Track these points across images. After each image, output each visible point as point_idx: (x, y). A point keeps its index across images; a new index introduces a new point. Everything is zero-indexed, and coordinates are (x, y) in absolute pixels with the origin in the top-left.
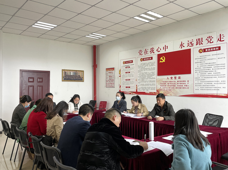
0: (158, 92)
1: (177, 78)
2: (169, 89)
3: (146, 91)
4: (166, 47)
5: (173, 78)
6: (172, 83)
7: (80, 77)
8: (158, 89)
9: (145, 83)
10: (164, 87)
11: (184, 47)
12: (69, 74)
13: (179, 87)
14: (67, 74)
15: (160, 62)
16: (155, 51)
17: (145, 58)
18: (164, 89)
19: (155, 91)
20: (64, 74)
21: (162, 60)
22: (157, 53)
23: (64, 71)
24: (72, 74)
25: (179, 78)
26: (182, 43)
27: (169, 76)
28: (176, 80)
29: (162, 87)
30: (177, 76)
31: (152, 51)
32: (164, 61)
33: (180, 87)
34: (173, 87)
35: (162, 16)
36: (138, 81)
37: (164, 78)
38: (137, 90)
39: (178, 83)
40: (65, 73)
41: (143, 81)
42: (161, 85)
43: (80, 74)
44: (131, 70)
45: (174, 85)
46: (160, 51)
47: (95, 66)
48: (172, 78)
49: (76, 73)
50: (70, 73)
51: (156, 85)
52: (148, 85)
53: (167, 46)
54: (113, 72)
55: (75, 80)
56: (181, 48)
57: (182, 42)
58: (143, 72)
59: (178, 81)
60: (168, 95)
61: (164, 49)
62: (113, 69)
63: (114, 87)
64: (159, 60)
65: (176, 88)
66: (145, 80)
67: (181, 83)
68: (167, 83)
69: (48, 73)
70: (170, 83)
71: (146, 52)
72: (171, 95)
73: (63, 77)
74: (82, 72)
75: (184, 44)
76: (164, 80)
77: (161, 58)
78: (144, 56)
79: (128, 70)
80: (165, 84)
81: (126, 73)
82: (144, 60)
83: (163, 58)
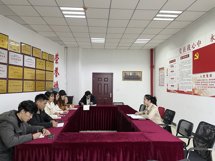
0: (194, 91)
1: (209, 76)
2: (202, 88)
3: (184, 90)
4: (199, 43)
5: (206, 76)
6: (204, 81)
8: (193, 88)
9: (183, 82)
10: (198, 86)
11: (214, 39)
12: (128, 75)
13: (210, 86)
14: (126, 75)
16: (191, 48)
17: (184, 56)
18: (198, 88)
19: (192, 91)
20: (124, 75)
21: (196, 57)
22: (192, 50)
23: (124, 73)
24: (131, 75)
25: (211, 76)
26: (212, 36)
27: (202, 74)
28: (208, 79)
29: (196, 86)
30: (209, 74)
31: (189, 49)
32: (198, 58)
34: (205, 86)
36: (179, 80)
37: (198, 76)
38: (178, 89)
39: (210, 81)
41: (182, 79)
42: (196, 84)
44: (175, 69)
45: (206, 84)
46: (194, 47)
47: (152, 67)
48: (204, 76)
49: (134, 74)
51: (192, 83)
52: (185, 83)
53: (200, 41)
54: (163, 71)
56: (212, 41)
58: (182, 70)
60: (201, 95)
61: (198, 45)
62: (163, 68)
63: (164, 86)
64: (194, 57)
65: (208, 87)
66: (184, 79)
67: (212, 81)
69: (112, 74)
70: (203, 81)
71: (184, 50)
72: (204, 95)
73: (123, 77)
74: (140, 73)
75: (214, 36)
76: (198, 79)
78: (183, 54)
79: (172, 69)
80: (199, 82)
81: (171, 72)
82: (183, 59)
83: (197, 55)
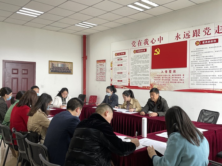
0: (152, 86)
1: (172, 72)
2: (163, 83)
3: (139, 85)
4: (161, 39)
5: (168, 71)
7: (69, 69)
8: (151, 83)
9: (138, 77)
10: (158, 81)
11: (180, 38)
12: (56, 66)
13: (173, 81)
14: (54, 66)
15: (155, 54)
16: (149, 42)
17: (139, 50)
18: (158, 83)
19: (149, 85)
20: (51, 66)
21: (156, 53)
22: (151, 45)
23: (51, 63)
24: (59, 66)
25: (174, 71)
26: (178, 35)
27: (164, 70)
28: (171, 74)
29: (156, 81)
30: (172, 70)
31: (146, 43)
32: (158, 53)
33: (175, 81)
34: (167, 81)
35: (158, 4)
36: (131, 75)
37: (159, 71)
38: (129, 84)
39: (173, 76)
40: (53, 64)
41: (136, 74)
42: (155, 79)
43: (69, 66)
44: (124, 63)
45: (169, 79)
46: (154, 43)
47: (85, 58)
48: (166, 71)
49: (64, 65)
50: (58, 65)
51: (149, 78)
52: (141, 78)
53: (162, 38)
54: (104, 64)
55: (63, 72)
56: (177, 40)
57: (178, 33)
58: (136, 65)
59: (173, 75)
60: (162, 89)
61: (159, 41)
62: (104, 61)
63: (105, 81)
64: (153, 52)
65: (171, 82)
66: (138, 73)
67: (176, 76)
68: (161, 77)
69: (34, 64)
70: (165, 77)
71: (140, 43)
72: (165, 89)
73: (50, 69)
74: (71, 64)
75: (180, 35)
76: (158, 74)
77: (156, 51)
78: (137, 48)
79: (120, 62)
80: (160, 78)
81: (118, 65)
82: (137, 52)
83: (158, 50)
